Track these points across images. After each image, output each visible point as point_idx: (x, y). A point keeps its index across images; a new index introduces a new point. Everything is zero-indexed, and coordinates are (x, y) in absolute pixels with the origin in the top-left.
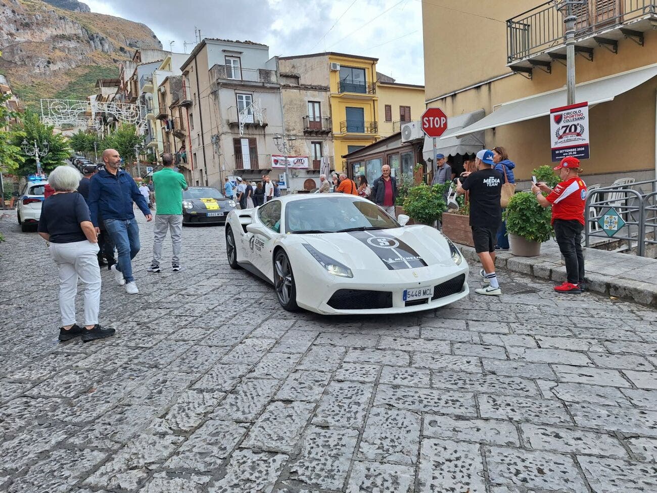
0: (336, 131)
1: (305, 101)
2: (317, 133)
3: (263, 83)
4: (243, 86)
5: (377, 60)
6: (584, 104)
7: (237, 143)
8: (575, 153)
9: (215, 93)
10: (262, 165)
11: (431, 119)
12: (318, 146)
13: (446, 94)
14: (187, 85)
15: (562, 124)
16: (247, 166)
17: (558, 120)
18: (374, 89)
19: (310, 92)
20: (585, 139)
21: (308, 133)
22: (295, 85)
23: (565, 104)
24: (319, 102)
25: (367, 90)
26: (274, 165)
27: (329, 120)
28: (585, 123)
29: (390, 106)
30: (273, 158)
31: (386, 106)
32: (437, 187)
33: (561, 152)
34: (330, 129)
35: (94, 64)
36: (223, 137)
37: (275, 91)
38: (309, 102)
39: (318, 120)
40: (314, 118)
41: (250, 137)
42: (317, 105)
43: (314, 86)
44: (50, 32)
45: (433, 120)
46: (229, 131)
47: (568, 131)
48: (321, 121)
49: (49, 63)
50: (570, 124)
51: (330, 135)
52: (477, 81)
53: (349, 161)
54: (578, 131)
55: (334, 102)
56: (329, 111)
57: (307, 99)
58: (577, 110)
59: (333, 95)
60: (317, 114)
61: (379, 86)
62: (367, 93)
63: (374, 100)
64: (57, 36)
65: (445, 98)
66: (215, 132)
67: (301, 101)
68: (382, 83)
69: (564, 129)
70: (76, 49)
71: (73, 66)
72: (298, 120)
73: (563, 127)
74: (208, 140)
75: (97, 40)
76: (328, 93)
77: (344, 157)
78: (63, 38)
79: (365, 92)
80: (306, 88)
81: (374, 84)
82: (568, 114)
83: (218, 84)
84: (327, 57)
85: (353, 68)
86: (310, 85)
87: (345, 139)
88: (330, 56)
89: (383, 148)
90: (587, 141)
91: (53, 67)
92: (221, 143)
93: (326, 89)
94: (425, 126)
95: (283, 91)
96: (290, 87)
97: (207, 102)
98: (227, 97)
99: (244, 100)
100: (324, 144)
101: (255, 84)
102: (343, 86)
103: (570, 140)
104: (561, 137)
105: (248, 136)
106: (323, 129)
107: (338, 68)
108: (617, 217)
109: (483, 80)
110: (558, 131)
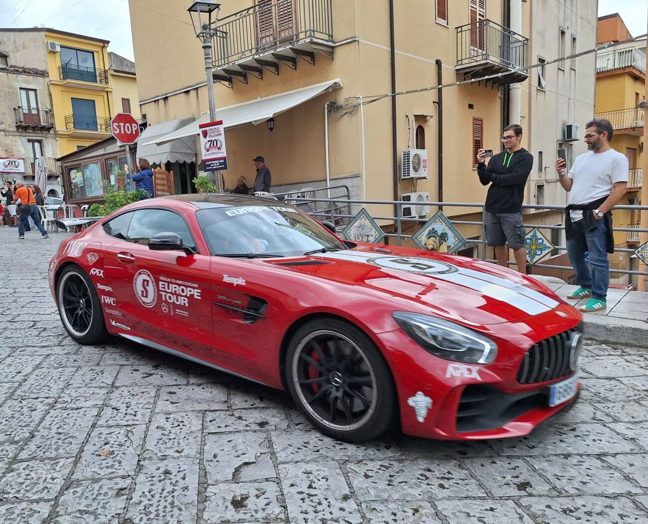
0: (60, 126)
1: (16, 88)
2: (34, 129)
5: (108, 42)
6: (220, 123)
8: (218, 164)
11: (122, 124)
12: (37, 145)
13: (158, 96)
15: (208, 138)
17: (205, 134)
18: (106, 78)
19: (22, 77)
20: (223, 153)
21: (22, 128)
22: (2, 66)
23: (209, 121)
24: (35, 90)
25: (98, 79)
27: (50, 112)
28: (222, 138)
29: (128, 100)
31: (123, 99)
32: (132, 195)
33: (209, 163)
34: (52, 124)
38: (21, 88)
39: (34, 112)
40: (29, 110)
42: (32, 94)
43: (28, 69)
45: (124, 126)
47: (212, 145)
48: (38, 113)
50: (213, 139)
51: (52, 132)
52: (185, 86)
53: (65, 165)
54: (219, 145)
55: (55, 91)
56: (49, 102)
57: (18, 85)
58: (216, 127)
59: (53, 82)
60: (33, 105)
61: (112, 75)
62: (99, 82)
63: (107, 92)
65: (158, 100)
67: (11, 87)
68: (115, 71)
69: (210, 143)
72: (7, 111)
73: (209, 141)
76: (47, 79)
77: (58, 160)
79: (96, 81)
80: (17, 71)
81: (105, 71)
82: (211, 130)
84: (43, 33)
85: (77, 50)
86: (23, 68)
87: (72, 137)
88: (46, 33)
89: (100, 152)
90: (225, 155)
93: (43, 74)
94: (115, 132)
100: (45, 142)
102: (66, 72)
103: (214, 153)
104: (208, 150)
106: (42, 124)
107: (58, 49)
109: (191, 84)
110: (205, 145)
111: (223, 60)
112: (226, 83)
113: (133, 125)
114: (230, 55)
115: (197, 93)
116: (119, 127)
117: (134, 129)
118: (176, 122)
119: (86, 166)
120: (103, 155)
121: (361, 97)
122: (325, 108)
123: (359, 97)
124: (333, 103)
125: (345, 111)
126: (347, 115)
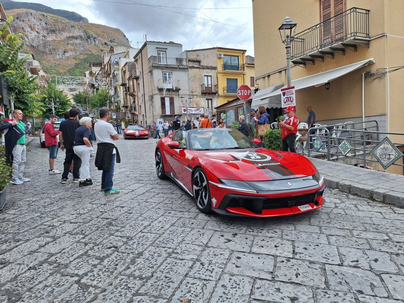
0: (221, 92)
2: (209, 94)
3: (178, 66)
4: (167, 67)
5: (246, 51)
6: (293, 87)
7: (163, 100)
9: (151, 72)
10: (177, 112)
11: (243, 91)
12: (210, 101)
13: (265, 75)
14: (137, 67)
15: (286, 96)
16: (168, 112)
17: (284, 94)
18: (244, 68)
19: (206, 70)
21: (204, 94)
22: (198, 66)
23: (287, 87)
24: (211, 76)
25: (240, 69)
26: (183, 112)
27: (217, 86)
28: (294, 96)
29: (254, 78)
30: (183, 108)
31: (251, 77)
34: (217, 91)
35: (90, 53)
36: (155, 96)
37: (185, 70)
38: (205, 76)
39: (210, 86)
40: (208, 85)
41: (170, 96)
42: (209, 78)
43: (209, 67)
44: (65, 35)
45: (244, 92)
46: (159, 93)
47: (288, 100)
48: (212, 87)
49: (65, 52)
50: (288, 96)
51: (217, 95)
52: (280, 68)
53: (219, 111)
54: (291, 100)
55: (219, 76)
56: (216, 81)
57: (204, 74)
58: (291, 90)
59: (219, 72)
60: (210, 83)
61: (246, 66)
63: (244, 74)
64: (69, 37)
66: (151, 94)
67: (201, 75)
68: (248, 64)
69: (286, 99)
70: (80, 44)
71: (78, 54)
72: (198, 86)
74: (147, 98)
75: (92, 39)
76: (216, 71)
77: (217, 108)
78: (73, 38)
79: (239, 70)
80: (204, 68)
81: (243, 65)
82: (288, 91)
83: (153, 66)
84: (216, 50)
85: (231, 56)
86: (207, 66)
87: (226, 97)
88: (218, 50)
90: (295, 105)
91: (67, 55)
92: (154, 100)
93: (215, 68)
94: (239, 95)
95: (190, 70)
96: (194, 67)
97: (147, 76)
98: (158, 74)
99: (167, 76)
100: (213, 100)
101: (173, 66)
102: (225, 67)
103: (289, 104)
104: (285, 103)
105: (169, 96)
106: (213, 91)
107: (222, 56)
108: (319, 141)
109: (282, 68)
110: (284, 100)
111: (301, 54)
112: (302, 65)
113: (249, 90)
114: (305, 50)
115: (286, 72)
116: (241, 92)
117: (249, 93)
118: (272, 88)
119: (228, 111)
120: (236, 105)
121: (388, 68)
122: (362, 76)
123: (386, 68)
124: (368, 72)
125: (376, 77)
126: (377, 79)
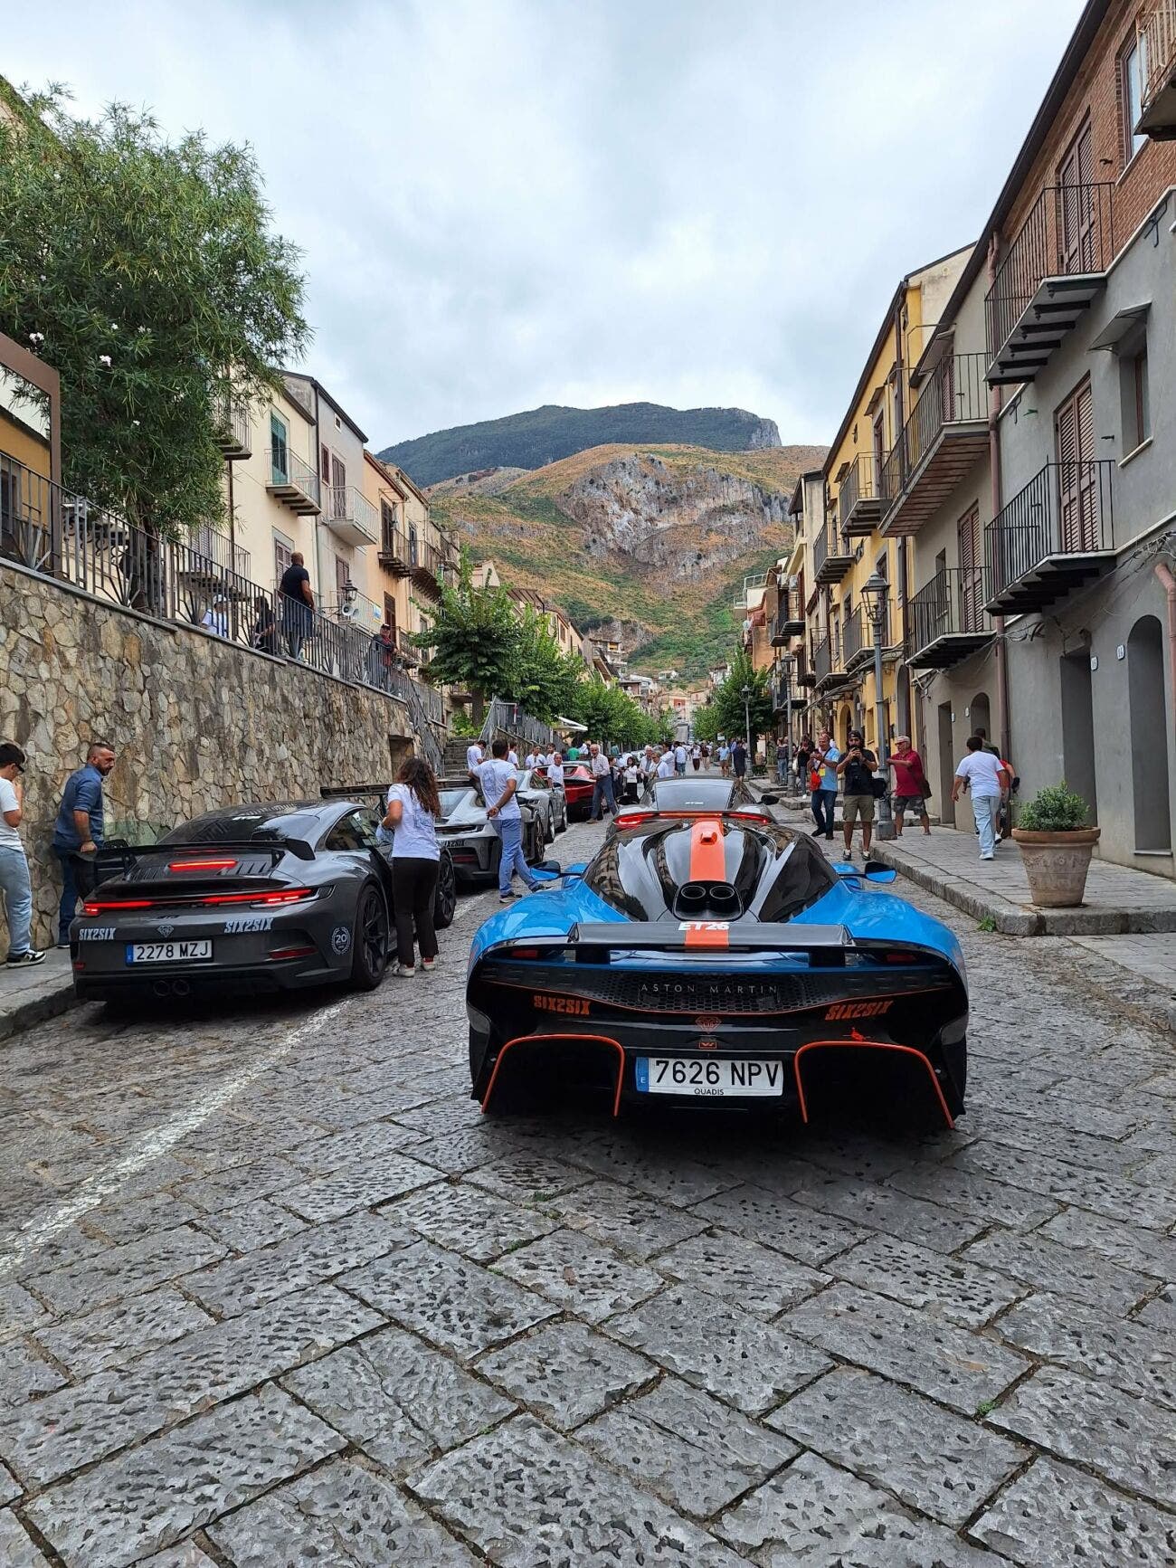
35: (767, 548)
44: (703, 506)
49: (699, 557)
64: (714, 510)
70: (740, 526)
71: (734, 557)
75: (775, 504)
78: (724, 511)
91: (705, 564)
